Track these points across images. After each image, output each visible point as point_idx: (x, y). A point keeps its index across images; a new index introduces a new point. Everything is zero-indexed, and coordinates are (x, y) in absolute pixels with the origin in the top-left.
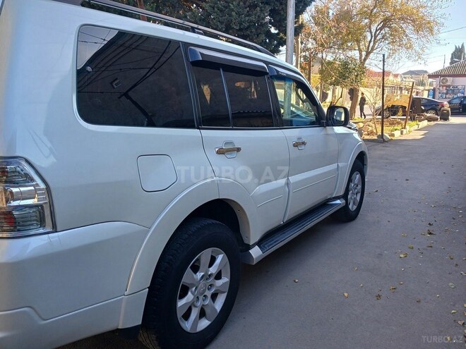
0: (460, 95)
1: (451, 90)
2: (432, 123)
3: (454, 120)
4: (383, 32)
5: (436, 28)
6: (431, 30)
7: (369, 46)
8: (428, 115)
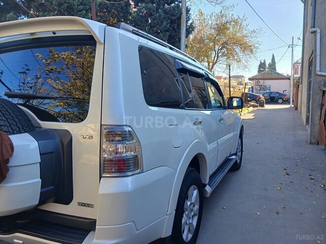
0: (268, 91)
1: (263, 88)
2: (255, 109)
3: (268, 107)
4: (223, 51)
5: (254, 50)
6: (251, 51)
7: (214, 60)
8: (252, 103)
